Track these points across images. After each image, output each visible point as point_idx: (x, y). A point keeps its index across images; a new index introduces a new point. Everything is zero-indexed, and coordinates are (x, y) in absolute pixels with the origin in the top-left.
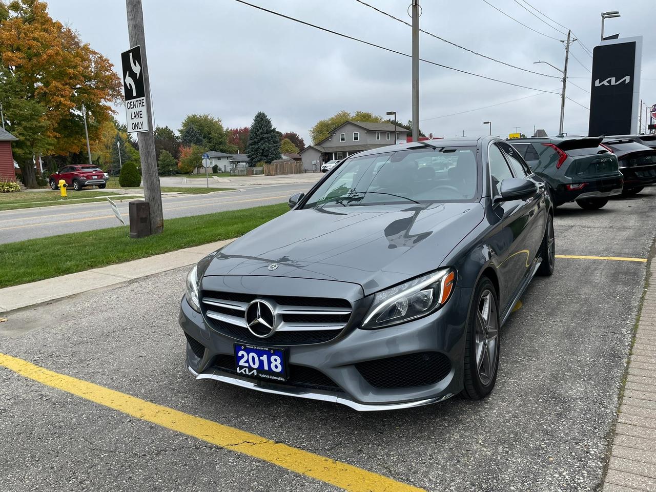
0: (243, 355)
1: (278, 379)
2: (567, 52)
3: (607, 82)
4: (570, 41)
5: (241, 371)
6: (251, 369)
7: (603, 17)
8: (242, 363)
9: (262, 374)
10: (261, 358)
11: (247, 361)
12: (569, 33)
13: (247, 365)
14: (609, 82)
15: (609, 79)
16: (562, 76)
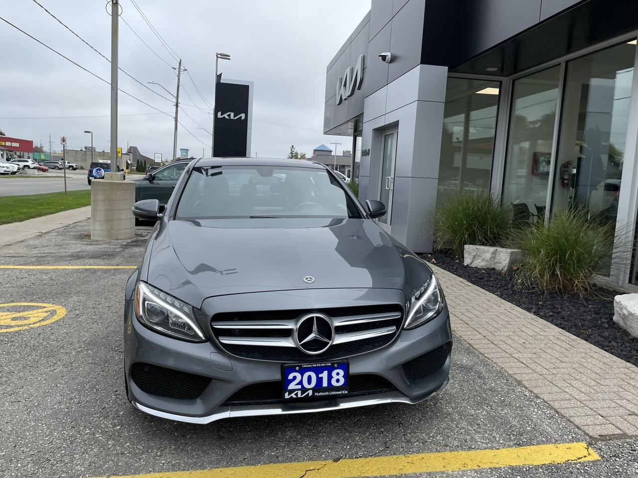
0: (295, 378)
1: (340, 393)
2: (179, 79)
3: (227, 115)
4: (181, 70)
5: (290, 396)
6: (304, 390)
7: (217, 56)
8: (292, 386)
9: (319, 393)
10: (320, 376)
11: (301, 383)
12: (180, 63)
13: (299, 387)
14: (229, 116)
15: (229, 113)
16: (175, 100)
